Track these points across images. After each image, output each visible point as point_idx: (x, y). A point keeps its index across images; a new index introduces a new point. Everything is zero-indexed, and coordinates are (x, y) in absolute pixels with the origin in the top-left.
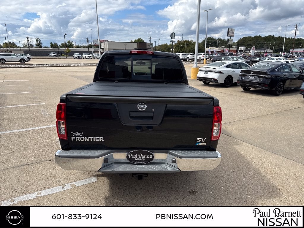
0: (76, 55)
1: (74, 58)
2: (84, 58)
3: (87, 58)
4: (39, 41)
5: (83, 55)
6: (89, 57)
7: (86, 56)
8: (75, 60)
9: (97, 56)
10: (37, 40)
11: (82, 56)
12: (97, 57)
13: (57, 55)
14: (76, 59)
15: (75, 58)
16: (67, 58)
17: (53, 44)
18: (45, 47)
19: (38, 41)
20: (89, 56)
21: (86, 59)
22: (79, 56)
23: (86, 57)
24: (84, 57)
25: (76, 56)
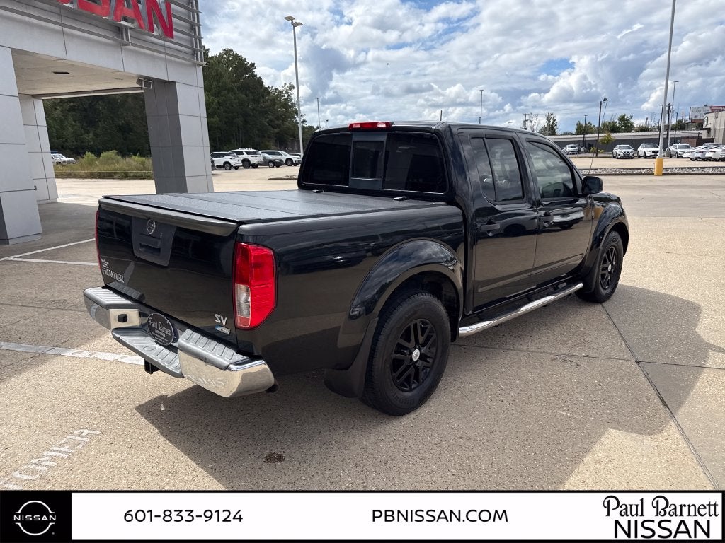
0: (620, 148)
1: (614, 157)
2: (639, 157)
3: (648, 155)
4: (552, 121)
5: (640, 149)
6: (653, 154)
7: (646, 150)
8: (615, 160)
9: (678, 150)
10: (548, 119)
11: (636, 150)
12: (677, 153)
13: (579, 151)
14: (618, 158)
15: (616, 157)
16: (597, 157)
17: (582, 126)
18: (566, 134)
19: (549, 121)
20: (653, 152)
21: (646, 157)
22: (627, 151)
23: (645, 153)
24: (641, 154)
25: (618, 151)
